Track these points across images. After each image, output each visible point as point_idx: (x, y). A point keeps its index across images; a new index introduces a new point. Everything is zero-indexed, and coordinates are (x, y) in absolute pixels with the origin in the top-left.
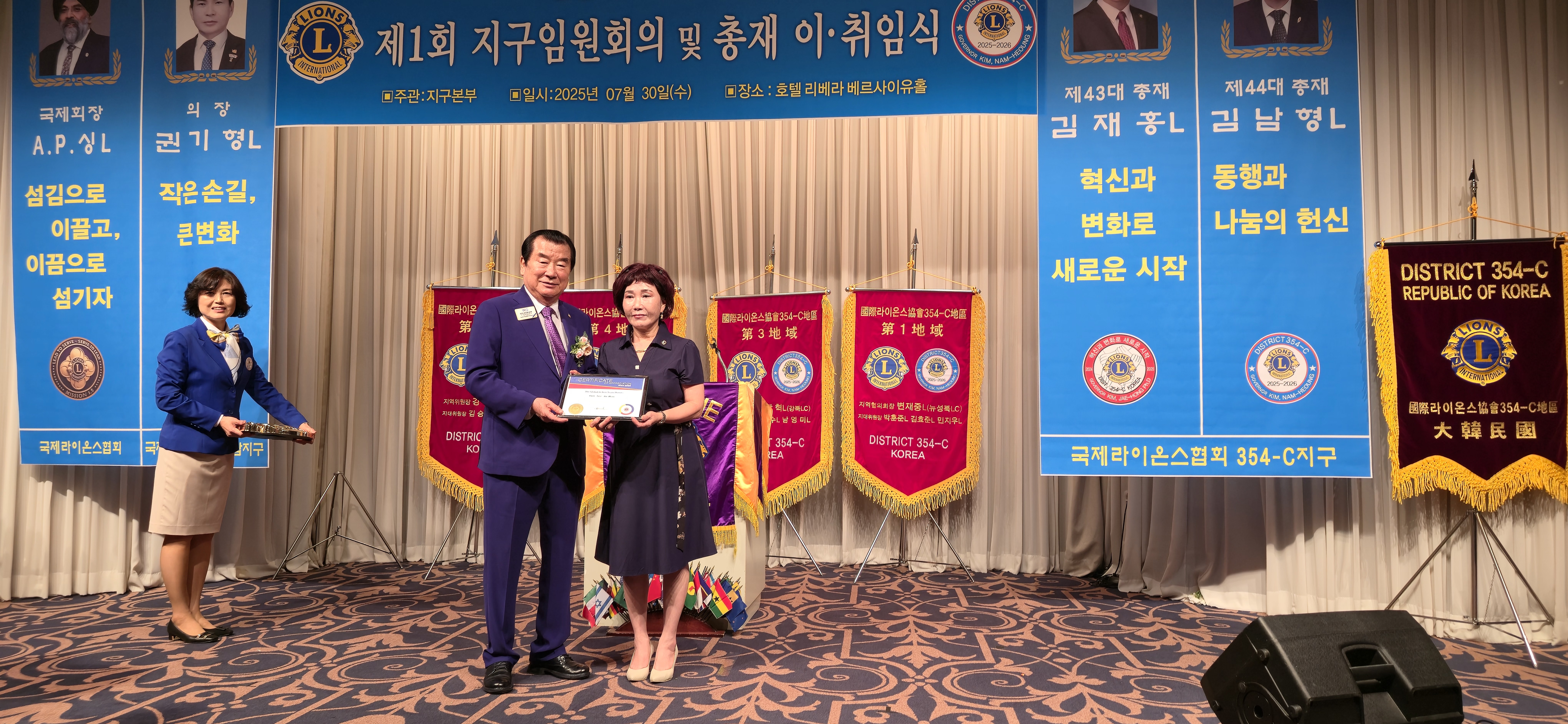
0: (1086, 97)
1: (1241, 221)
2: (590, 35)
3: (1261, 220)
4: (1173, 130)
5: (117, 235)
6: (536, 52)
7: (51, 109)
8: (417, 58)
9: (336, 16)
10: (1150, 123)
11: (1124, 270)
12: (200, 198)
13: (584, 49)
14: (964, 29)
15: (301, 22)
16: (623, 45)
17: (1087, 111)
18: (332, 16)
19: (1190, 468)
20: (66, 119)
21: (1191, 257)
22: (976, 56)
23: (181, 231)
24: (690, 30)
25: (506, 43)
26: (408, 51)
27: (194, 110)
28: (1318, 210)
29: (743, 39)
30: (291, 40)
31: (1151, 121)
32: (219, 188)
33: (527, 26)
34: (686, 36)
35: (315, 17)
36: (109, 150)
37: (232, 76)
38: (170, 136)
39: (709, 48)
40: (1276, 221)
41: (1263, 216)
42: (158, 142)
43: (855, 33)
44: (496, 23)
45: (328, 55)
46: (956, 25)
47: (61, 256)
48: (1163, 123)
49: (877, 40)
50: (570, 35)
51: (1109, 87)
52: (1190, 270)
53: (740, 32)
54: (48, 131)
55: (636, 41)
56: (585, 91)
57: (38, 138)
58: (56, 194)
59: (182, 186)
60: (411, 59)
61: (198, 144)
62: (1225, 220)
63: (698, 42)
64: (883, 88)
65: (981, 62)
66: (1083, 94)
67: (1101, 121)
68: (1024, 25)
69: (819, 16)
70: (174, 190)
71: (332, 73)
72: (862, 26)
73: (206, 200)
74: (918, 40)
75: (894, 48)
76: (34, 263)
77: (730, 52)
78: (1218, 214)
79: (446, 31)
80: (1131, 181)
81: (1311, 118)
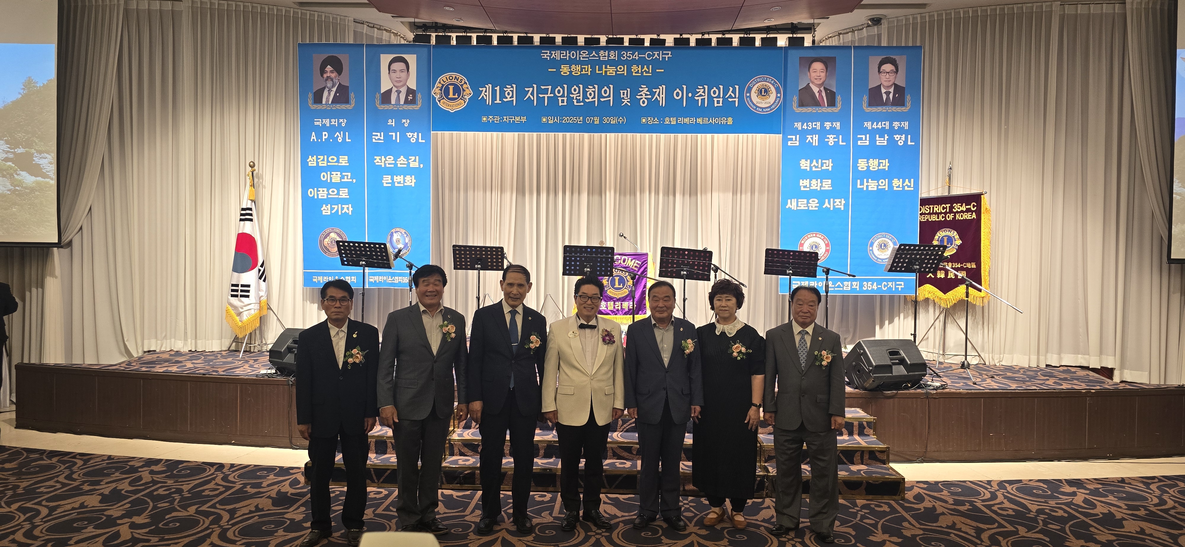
0: (803, 127)
1: (869, 184)
2: (579, 92)
3: (877, 184)
4: (841, 143)
5: (354, 181)
6: (554, 100)
7: (320, 120)
8: (498, 101)
9: (459, 80)
10: (831, 140)
11: (818, 205)
12: (396, 164)
13: (576, 99)
14: (750, 95)
15: (442, 82)
16: (594, 97)
17: (804, 134)
18: (457, 80)
19: (843, 291)
20: (328, 125)
21: (847, 200)
22: (755, 107)
23: (384, 179)
24: (626, 91)
25: (540, 95)
26: (494, 98)
27: (391, 122)
28: (901, 180)
29: (650, 97)
30: (438, 91)
31: (831, 139)
32: (406, 160)
33: (550, 87)
34: (624, 95)
35: (449, 80)
36: (350, 140)
37: (410, 107)
38: (379, 134)
39: (634, 100)
40: (883, 184)
41: (878, 182)
42: (373, 137)
43: (701, 95)
44: (535, 86)
45: (456, 99)
46: (747, 93)
47: (325, 189)
48: (837, 140)
49: (710, 99)
50: (570, 92)
51: (814, 123)
52: (846, 205)
53: (648, 93)
54: (319, 131)
55: (600, 96)
56: (577, 119)
57: (313, 133)
58: (323, 160)
59: (385, 157)
60: (495, 102)
61: (394, 139)
62: (862, 184)
63: (629, 97)
64: (713, 121)
65: (757, 111)
67: (809, 139)
68: (777, 93)
69: (685, 87)
70: (381, 159)
71: (458, 107)
72: (704, 92)
73: (399, 165)
74: (729, 99)
75: (718, 103)
76: (312, 193)
77: (644, 102)
78: (859, 181)
79: (512, 89)
80: (822, 166)
81: (900, 139)
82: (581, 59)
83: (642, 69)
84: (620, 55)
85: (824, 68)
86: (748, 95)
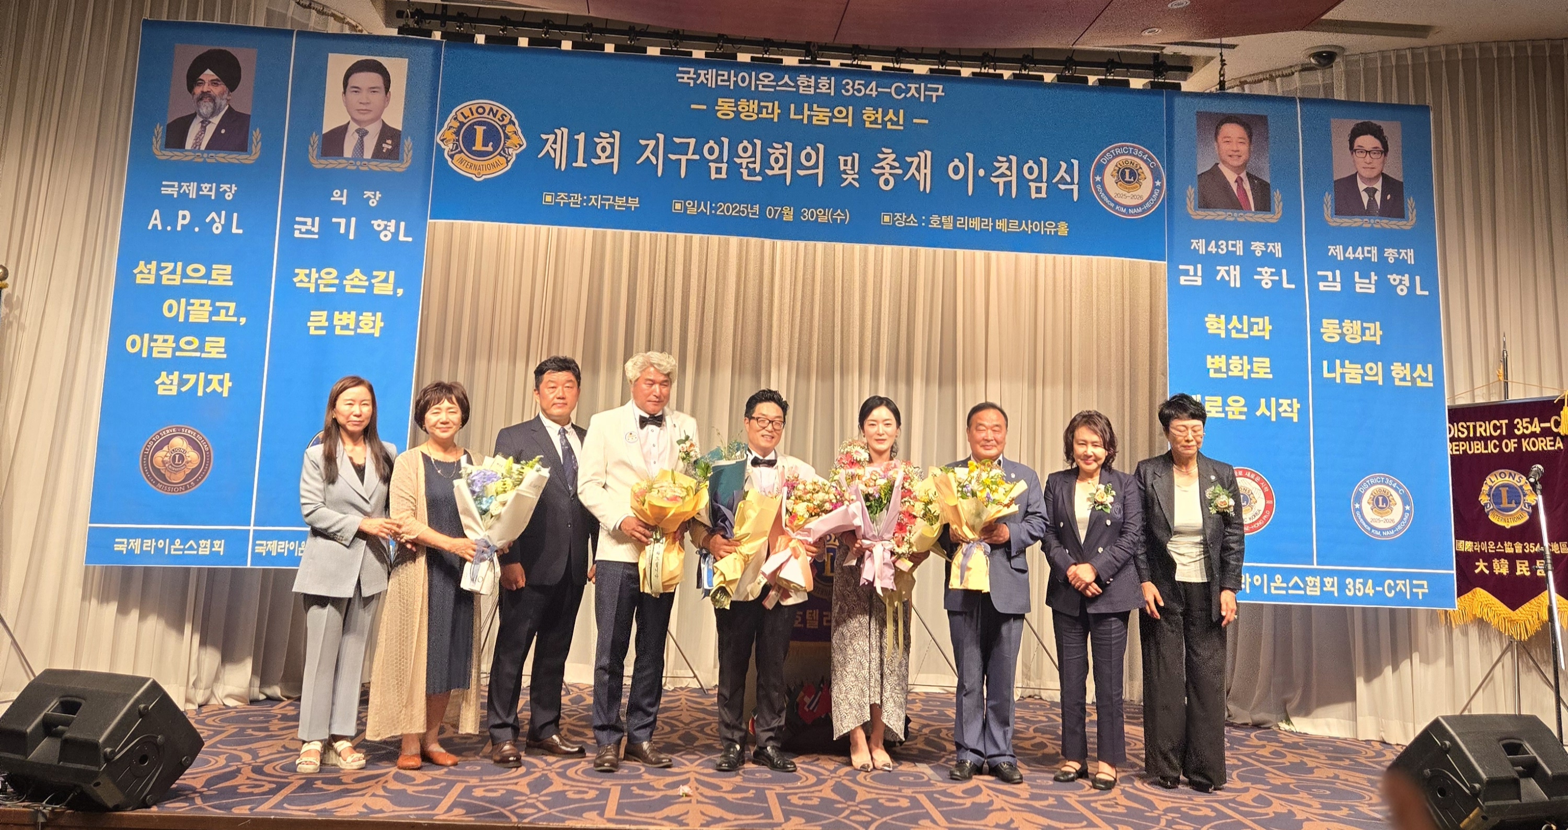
0: (1209, 249)
1: (1345, 371)
2: (754, 155)
3: (1362, 371)
4: (1285, 285)
5: (243, 320)
6: (699, 167)
7: (176, 184)
8: (580, 163)
9: (499, 116)
11: (1245, 409)
12: (341, 287)
13: (747, 167)
14: (1102, 180)
15: (461, 118)
16: (784, 167)
17: (1210, 262)
18: (495, 115)
19: (1306, 597)
20: (193, 195)
21: (1303, 400)
22: (1112, 205)
23: (312, 319)
24: (850, 159)
25: (670, 156)
26: (572, 156)
27: (340, 196)
28: (1408, 365)
29: (900, 171)
30: (450, 136)
31: (1266, 276)
32: (365, 278)
33: (692, 141)
34: (846, 165)
35: (476, 115)
36: (241, 231)
37: (385, 166)
38: (309, 220)
39: (867, 177)
40: (1374, 372)
41: (1363, 368)
42: (296, 226)
43: (1003, 175)
44: (661, 137)
45: (489, 153)
46: (1095, 175)
47: (171, 338)
48: (1277, 278)
49: (1023, 182)
50: (733, 153)
52: (1303, 412)
53: (896, 164)
54: (170, 207)
55: (797, 164)
56: (747, 208)
57: (157, 212)
58: (173, 272)
59: (318, 272)
60: (574, 164)
61: (342, 231)
62: (1332, 369)
63: (856, 170)
64: (1030, 227)
65: (1117, 211)
66: (1207, 247)
67: (1223, 272)
68: (1154, 180)
69: (970, 156)
70: (308, 276)
71: (492, 171)
72: (1009, 168)
73: (348, 290)
74: (1060, 186)
75: (1038, 191)
76: (135, 344)
77: (887, 182)
78: (1325, 363)
79: (611, 140)
80: (1251, 328)
81: (1401, 283)
82: (760, 88)
83: (885, 114)
84: (838, 87)
85: (1246, 136)
86: (1098, 179)
